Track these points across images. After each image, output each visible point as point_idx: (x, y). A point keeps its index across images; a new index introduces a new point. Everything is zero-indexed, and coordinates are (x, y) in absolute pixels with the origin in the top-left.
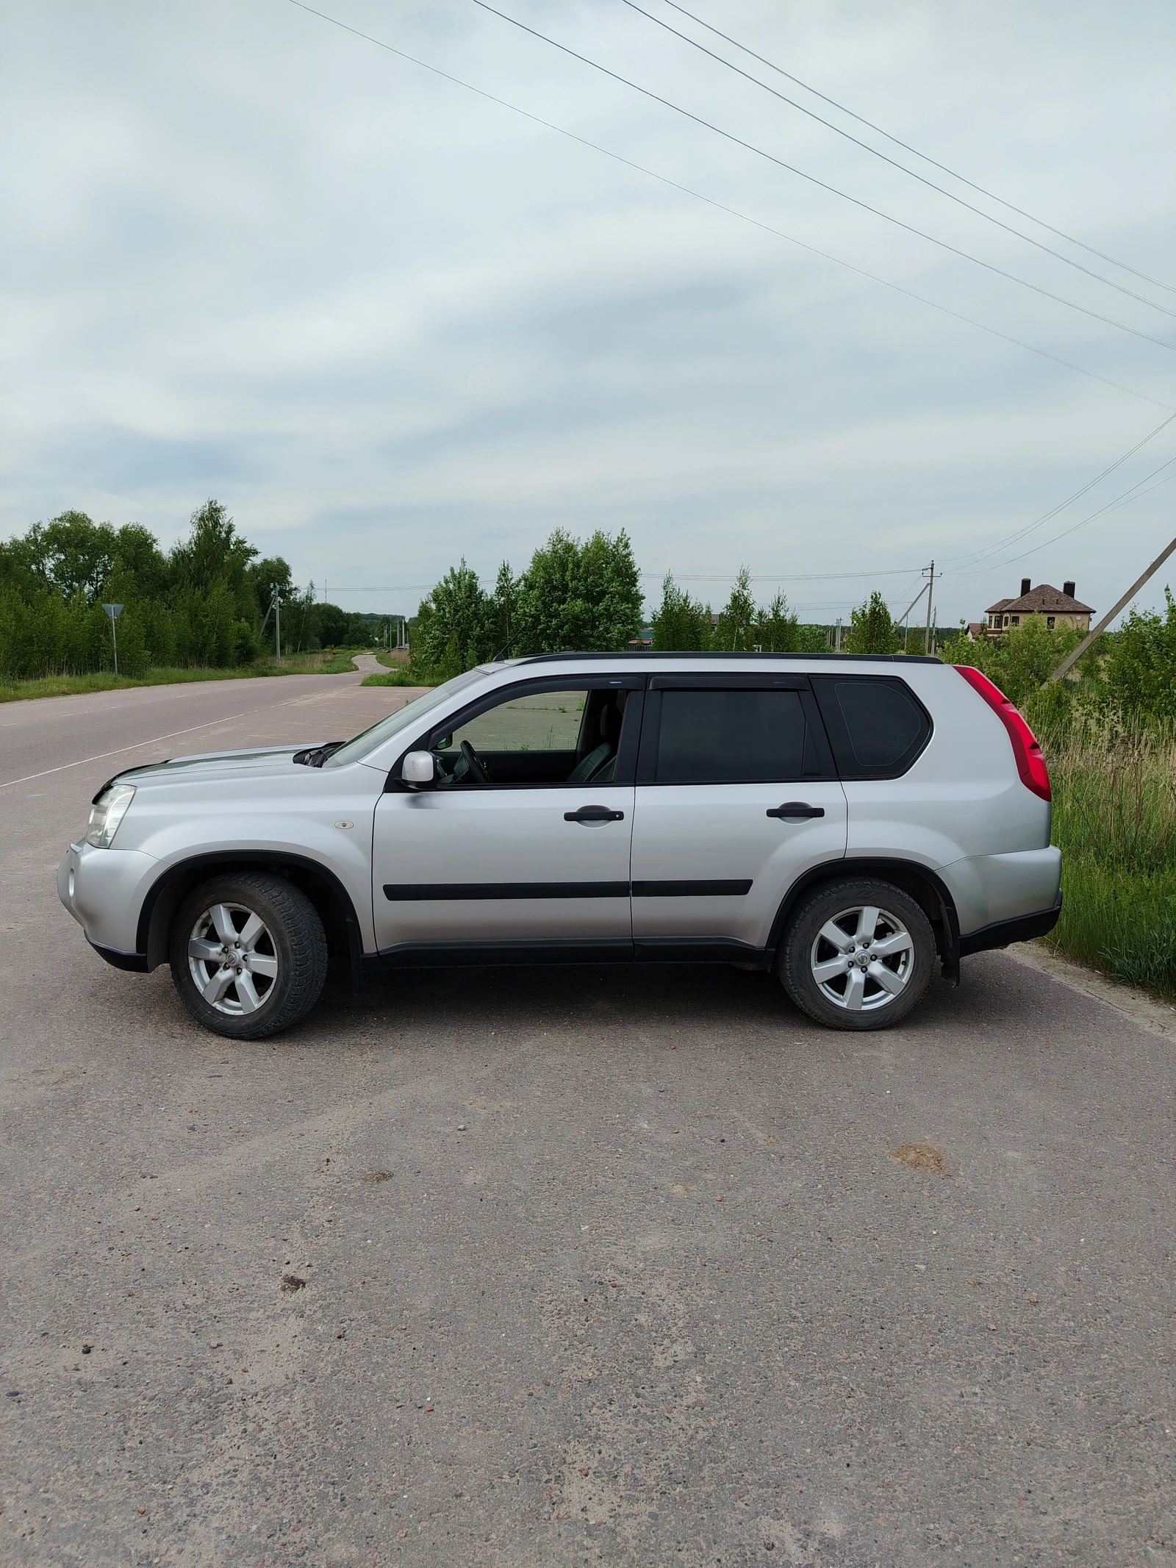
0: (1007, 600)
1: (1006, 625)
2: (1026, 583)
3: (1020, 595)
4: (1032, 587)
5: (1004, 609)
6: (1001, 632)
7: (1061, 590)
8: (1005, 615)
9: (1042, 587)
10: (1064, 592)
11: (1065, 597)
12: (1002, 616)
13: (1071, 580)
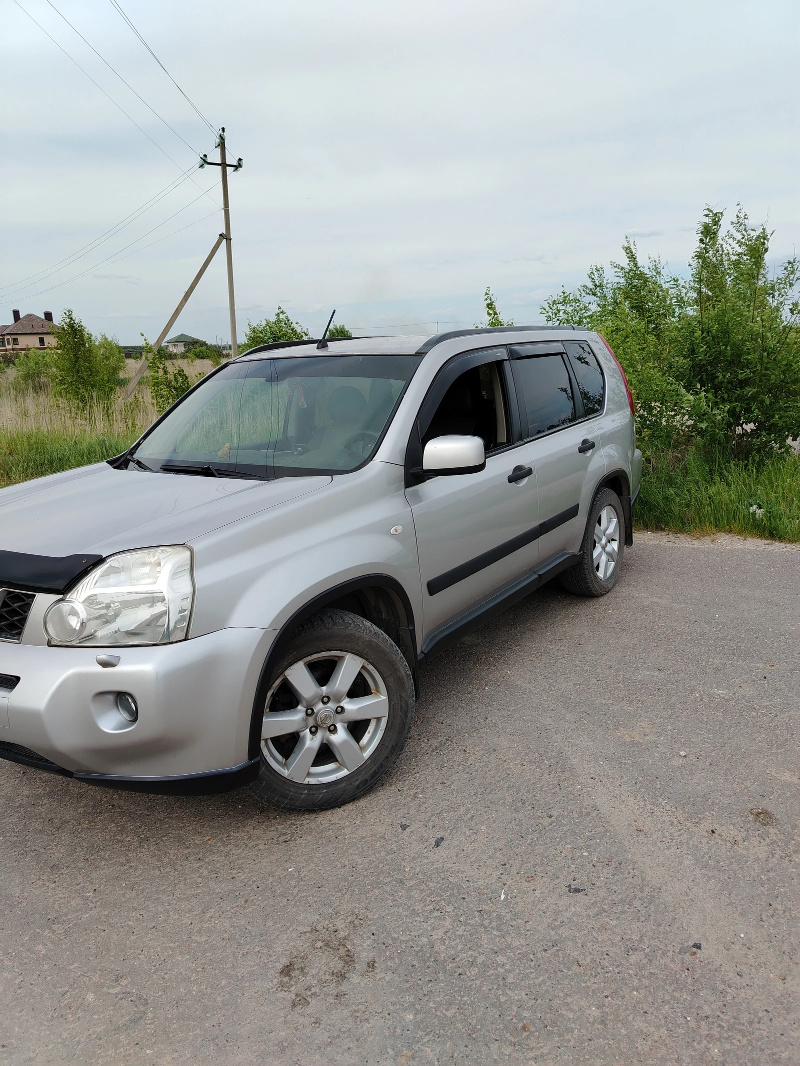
0: (5, 326)
1: (9, 344)
2: (16, 314)
3: (14, 322)
4: (22, 315)
5: (5, 333)
6: (6, 350)
7: (43, 317)
8: (6, 337)
9: (29, 315)
10: (46, 319)
11: (47, 323)
12: (4, 338)
13: (49, 310)
